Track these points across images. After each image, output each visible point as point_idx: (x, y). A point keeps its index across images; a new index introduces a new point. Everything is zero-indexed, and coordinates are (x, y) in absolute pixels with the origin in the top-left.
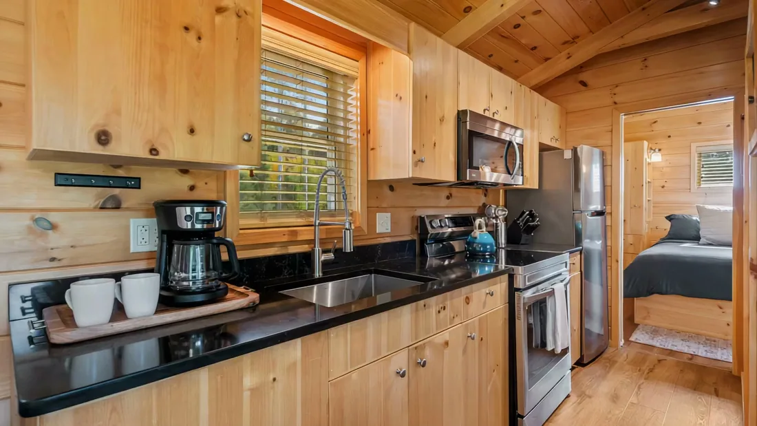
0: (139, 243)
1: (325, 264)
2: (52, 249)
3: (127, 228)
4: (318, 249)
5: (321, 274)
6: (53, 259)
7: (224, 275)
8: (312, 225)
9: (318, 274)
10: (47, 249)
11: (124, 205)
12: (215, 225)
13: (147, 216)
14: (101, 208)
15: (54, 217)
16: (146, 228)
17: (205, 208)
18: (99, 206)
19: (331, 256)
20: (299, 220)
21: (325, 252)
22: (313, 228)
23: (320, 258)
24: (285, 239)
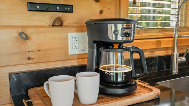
0: (73, 49)
1: (180, 64)
2: (29, 52)
3: (67, 39)
4: (176, 54)
5: (177, 71)
6: (29, 59)
7: (138, 75)
8: (172, 37)
9: (175, 71)
10: (27, 52)
11: (65, 24)
12: (131, 38)
13: (77, 31)
14: (53, 26)
15: (29, 32)
16: (77, 39)
17: (125, 25)
18: (52, 25)
19: (184, 59)
20: (160, 34)
21: (181, 55)
22: (173, 39)
23: (177, 60)
24: (154, 47)
